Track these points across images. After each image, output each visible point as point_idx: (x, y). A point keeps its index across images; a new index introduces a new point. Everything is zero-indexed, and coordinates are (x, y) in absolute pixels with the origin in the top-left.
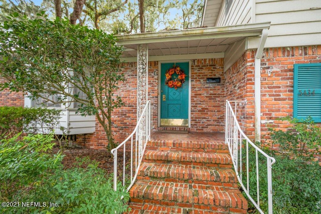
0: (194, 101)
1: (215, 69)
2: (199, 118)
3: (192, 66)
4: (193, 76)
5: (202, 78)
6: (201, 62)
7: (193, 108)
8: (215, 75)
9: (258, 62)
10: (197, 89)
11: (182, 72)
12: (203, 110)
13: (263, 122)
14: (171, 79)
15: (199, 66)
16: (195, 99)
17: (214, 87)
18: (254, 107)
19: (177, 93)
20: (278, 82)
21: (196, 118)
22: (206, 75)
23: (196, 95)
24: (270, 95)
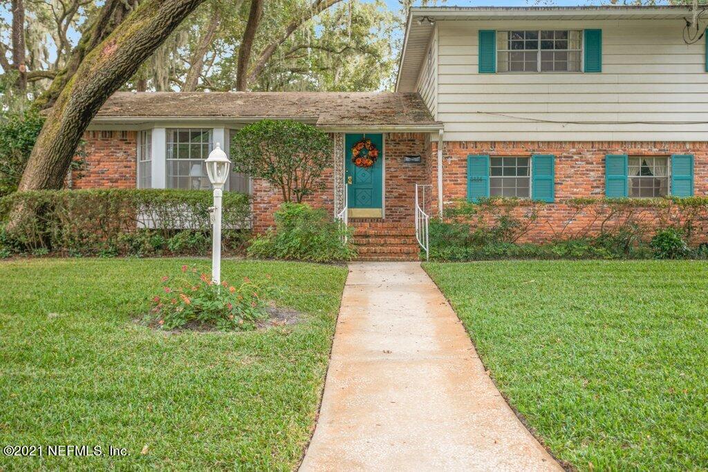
0: (390, 185)
1: (415, 146)
2: (395, 206)
3: (386, 140)
4: (388, 153)
5: (399, 156)
6: (397, 136)
7: (387, 194)
8: (414, 153)
9: (440, 153)
10: (392, 170)
11: (374, 146)
12: (400, 196)
13: (445, 203)
14: (358, 156)
15: (394, 140)
16: (390, 182)
17: (414, 168)
18: (437, 191)
19: (368, 174)
20: (456, 169)
21: (392, 206)
22: (403, 153)
23: (392, 177)
24: (450, 181)
